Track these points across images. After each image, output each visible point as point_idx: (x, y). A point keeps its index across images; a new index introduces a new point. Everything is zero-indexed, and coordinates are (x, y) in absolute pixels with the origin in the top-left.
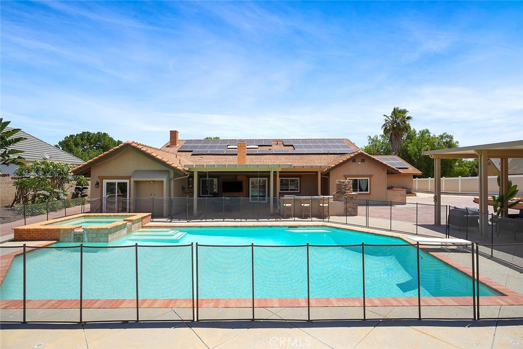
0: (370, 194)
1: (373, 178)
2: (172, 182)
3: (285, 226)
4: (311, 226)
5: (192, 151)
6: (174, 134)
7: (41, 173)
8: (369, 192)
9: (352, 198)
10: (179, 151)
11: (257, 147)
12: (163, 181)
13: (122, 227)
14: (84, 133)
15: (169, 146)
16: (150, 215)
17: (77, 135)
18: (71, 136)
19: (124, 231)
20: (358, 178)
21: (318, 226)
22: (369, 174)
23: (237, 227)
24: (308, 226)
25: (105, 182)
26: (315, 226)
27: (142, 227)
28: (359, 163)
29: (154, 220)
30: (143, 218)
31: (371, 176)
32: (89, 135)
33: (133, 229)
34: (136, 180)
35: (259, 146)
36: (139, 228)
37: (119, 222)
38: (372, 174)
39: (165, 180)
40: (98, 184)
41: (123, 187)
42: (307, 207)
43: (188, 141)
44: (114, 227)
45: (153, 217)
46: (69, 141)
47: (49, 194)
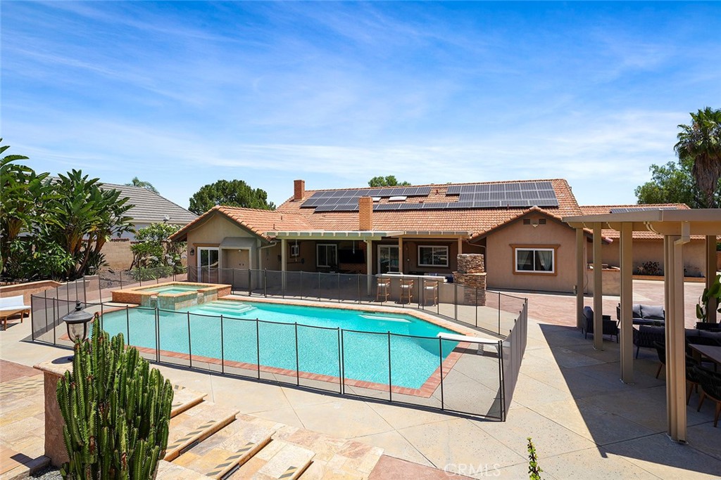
0: (555, 275)
1: (559, 250)
2: (260, 251)
3: (359, 310)
4: (391, 313)
5: (315, 207)
6: (298, 185)
7: (156, 238)
8: (553, 272)
9: (476, 280)
10: (302, 208)
11: (404, 198)
12: (248, 250)
13: (193, 296)
14: (220, 182)
15: (293, 201)
16: (229, 287)
17: (213, 184)
18: (206, 186)
19: (195, 301)
20: (534, 250)
21: (399, 314)
22: (553, 242)
23: (306, 306)
24: (387, 313)
25: (199, 249)
26: (394, 313)
27: (218, 299)
28: (535, 226)
29: (235, 292)
30: (219, 290)
31: (556, 247)
32: (224, 184)
33: (206, 300)
34: (224, 248)
35: (408, 197)
36: (214, 299)
37: (190, 291)
38: (558, 242)
39: (250, 249)
40: (193, 251)
41: (215, 254)
42: (406, 288)
43: (318, 193)
44: (182, 296)
45: (234, 289)
46: (203, 193)
47: (157, 259)
